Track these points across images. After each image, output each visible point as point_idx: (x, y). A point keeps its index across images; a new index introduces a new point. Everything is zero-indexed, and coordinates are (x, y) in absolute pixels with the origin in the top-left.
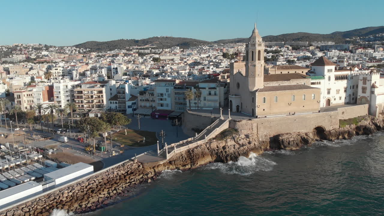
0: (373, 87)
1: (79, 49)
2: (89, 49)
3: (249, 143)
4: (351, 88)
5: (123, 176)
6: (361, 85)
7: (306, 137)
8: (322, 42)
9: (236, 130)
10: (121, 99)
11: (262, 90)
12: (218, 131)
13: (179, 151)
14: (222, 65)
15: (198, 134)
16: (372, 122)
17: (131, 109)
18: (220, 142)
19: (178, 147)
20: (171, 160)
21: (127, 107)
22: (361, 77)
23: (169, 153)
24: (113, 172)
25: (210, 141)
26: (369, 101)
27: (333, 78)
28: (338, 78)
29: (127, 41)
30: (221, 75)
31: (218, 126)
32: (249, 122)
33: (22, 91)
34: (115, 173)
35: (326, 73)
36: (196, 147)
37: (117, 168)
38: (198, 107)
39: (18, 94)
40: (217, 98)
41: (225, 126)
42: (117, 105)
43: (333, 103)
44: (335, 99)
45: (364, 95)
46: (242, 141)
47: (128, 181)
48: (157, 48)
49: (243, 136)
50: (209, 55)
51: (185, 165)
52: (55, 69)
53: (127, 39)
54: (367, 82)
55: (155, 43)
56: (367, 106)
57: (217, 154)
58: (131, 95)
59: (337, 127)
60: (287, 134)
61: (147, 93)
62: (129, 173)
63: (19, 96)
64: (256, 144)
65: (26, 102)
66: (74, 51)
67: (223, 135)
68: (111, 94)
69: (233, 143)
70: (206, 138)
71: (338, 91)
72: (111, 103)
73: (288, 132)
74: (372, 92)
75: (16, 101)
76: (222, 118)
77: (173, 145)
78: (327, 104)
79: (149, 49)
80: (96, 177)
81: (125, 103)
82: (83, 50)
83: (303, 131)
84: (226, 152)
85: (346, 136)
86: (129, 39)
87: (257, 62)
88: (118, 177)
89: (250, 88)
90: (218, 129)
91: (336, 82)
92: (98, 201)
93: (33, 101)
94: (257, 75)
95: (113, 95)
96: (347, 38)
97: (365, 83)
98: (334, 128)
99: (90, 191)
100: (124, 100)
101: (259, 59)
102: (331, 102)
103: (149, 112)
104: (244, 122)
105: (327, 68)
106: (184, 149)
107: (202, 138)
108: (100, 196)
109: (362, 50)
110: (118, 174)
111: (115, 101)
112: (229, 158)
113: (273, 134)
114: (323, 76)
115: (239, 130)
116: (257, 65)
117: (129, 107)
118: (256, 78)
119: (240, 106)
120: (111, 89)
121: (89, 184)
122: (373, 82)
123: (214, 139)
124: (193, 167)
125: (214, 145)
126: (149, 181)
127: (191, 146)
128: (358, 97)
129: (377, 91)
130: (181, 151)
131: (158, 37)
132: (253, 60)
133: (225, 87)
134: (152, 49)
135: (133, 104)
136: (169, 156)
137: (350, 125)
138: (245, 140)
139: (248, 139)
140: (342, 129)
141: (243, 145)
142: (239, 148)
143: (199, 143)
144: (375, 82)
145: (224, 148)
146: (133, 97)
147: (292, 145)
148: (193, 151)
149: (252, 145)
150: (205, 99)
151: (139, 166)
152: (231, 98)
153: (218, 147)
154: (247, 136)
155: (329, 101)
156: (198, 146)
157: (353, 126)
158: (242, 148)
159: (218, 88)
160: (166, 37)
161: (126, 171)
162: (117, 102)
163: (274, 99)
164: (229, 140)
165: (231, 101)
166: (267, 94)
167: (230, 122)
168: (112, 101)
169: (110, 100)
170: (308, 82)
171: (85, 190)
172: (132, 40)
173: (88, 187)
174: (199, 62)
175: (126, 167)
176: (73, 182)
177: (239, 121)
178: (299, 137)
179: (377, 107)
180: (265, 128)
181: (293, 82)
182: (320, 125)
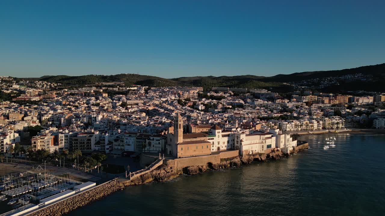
0: (241, 141)
1: (50, 84)
2: (60, 84)
3: (172, 171)
4: (232, 141)
5: (110, 188)
6: (236, 140)
7: (201, 168)
8: (258, 89)
9: (166, 165)
10: (102, 144)
11: (181, 144)
12: (157, 165)
13: (136, 176)
14: (172, 114)
15: (147, 167)
16: (241, 160)
17: (108, 150)
18: (157, 171)
19: (136, 174)
20: (132, 180)
21: (106, 149)
22: (236, 136)
23: (131, 177)
24: (105, 186)
25: (153, 171)
26: (239, 149)
27: (221, 136)
28: (223, 136)
29: (96, 76)
30: (164, 132)
31: (157, 163)
32: (173, 160)
33: (38, 139)
34: (106, 186)
35: (217, 134)
36: (145, 174)
37: (107, 184)
38: (149, 151)
39: (35, 141)
40: (160, 146)
41: (161, 163)
42: (100, 148)
43: (221, 149)
44: (222, 147)
45: (237, 145)
46: (168, 170)
47: (112, 189)
48: (124, 86)
49: (169, 168)
50: (168, 100)
51: (139, 183)
52: (47, 116)
53: (96, 75)
54: (238, 138)
55: (123, 80)
56: (238, 151)
57: (155, 177)
58: (109, 141)
59: (219, 162)
60: (192, 166)
61: (119, 140)
62: (112, 186)
63: (35, 142)
64: (175, 171)
65: (40, 146)
66: (45, 86)
67: (159, 168)
68: (96, 140)
69: (164, 171)
70: (151, 169)
71: (224, 143)
72: (96, 146)
73: (193, 165)
74: (241, 144)
75: (32, 145)
76: (160, 158)
77: (133, 173)
78: (218, 150)
79: (117, 87)
80: (98, 187)
81: (105, 147)
82: (54, 85)
83: (200, 165)
84: (159, 176)
85: (223, 167)
86: (98, 75)
87: (179, 129)
88: (108, 188)
89: (176, 142)
90: (157, 164)
91: (223, 138)
92: (100, 197)
93: (44, 146)
94: (179, 136)
95: (97, 141)
96: (284, 82)
97: (237, 139)
98: (217, 163)
99: (96, 193)
100: (104, 144)
101: (180, 128)
102: (220, 148)
103: (120, 153)
104: (170, 160)
105: (217, 131)
106: (139, 175)
107: (149, 169)
108: (101, 195)
109: (280, 100)
110: (107, 186)
111: (98, 145)
112: (160, 179)
113: (185, 166)
114: (215, 135)
115: (168, 165)
116: (179, 131)
117: (107, 149)
118: (179, 138)
119: (172, 151)
120: (96, 138)
121: (95, 191)
122: (241, 138)
123: (154, 169)
124: (143, 183)
125: (154, 173)
126: (122, 189)
127: (143, 173)
128: (235, 146)
129: (243, 143)
130: (138, 176)
131: (125, 74)
132: (177, 128)
133: (165, 140)
134: (119, 87)
135: (110, 147)
136: (131, 178)
137: (226, 161)
138: (170, 170)
139: (171, 170)
140: (221, 164)
141: (168, 172)
142: (166, 174)
143: (147, 172)
144: (243, 139)
145: (159, 174)
146: (110, 143)
147: (193, 172)
148: (143, 176)
149: (173, 172)
150: (153, 146)
151: (117, 183)
152: (168, 147)
153: (156, 174)
154: (171, 168)
155: (219, 148)
156: (146, 173)
157: (228, 162)
158: (168, 174)
159: (161, 140)
160: (133, 75)
161: (111, 185)
162: (100, 146)
163: (187, 148)
164: (162, 170)
165: (167, 148)
166: (183, 146)
167: (164, 161)
168: (96, 145)
169: (95, 144)
170: (206, 139)
171: (94, 193)
172: (101, 75)
173: (95, 192)
174: (157, 109)
175: (111, 183)
176: (88, 190)
177: (168, 160)
178: (198, 168)
179: (243, 152)
180: (181, 163)
181: (198, 139)
182: (210, 162)
